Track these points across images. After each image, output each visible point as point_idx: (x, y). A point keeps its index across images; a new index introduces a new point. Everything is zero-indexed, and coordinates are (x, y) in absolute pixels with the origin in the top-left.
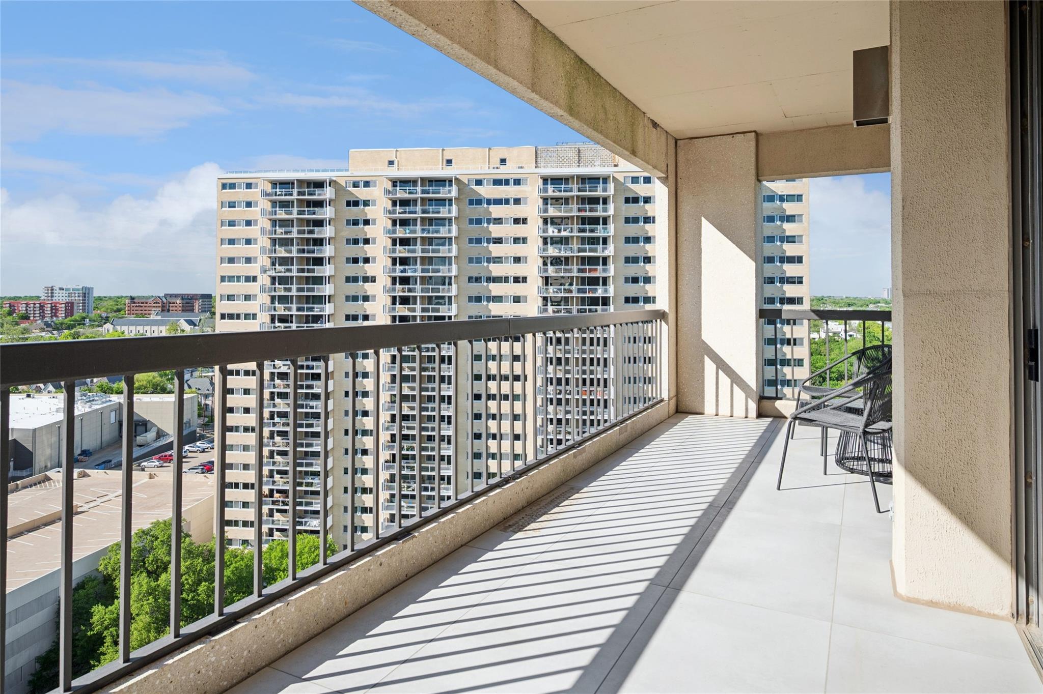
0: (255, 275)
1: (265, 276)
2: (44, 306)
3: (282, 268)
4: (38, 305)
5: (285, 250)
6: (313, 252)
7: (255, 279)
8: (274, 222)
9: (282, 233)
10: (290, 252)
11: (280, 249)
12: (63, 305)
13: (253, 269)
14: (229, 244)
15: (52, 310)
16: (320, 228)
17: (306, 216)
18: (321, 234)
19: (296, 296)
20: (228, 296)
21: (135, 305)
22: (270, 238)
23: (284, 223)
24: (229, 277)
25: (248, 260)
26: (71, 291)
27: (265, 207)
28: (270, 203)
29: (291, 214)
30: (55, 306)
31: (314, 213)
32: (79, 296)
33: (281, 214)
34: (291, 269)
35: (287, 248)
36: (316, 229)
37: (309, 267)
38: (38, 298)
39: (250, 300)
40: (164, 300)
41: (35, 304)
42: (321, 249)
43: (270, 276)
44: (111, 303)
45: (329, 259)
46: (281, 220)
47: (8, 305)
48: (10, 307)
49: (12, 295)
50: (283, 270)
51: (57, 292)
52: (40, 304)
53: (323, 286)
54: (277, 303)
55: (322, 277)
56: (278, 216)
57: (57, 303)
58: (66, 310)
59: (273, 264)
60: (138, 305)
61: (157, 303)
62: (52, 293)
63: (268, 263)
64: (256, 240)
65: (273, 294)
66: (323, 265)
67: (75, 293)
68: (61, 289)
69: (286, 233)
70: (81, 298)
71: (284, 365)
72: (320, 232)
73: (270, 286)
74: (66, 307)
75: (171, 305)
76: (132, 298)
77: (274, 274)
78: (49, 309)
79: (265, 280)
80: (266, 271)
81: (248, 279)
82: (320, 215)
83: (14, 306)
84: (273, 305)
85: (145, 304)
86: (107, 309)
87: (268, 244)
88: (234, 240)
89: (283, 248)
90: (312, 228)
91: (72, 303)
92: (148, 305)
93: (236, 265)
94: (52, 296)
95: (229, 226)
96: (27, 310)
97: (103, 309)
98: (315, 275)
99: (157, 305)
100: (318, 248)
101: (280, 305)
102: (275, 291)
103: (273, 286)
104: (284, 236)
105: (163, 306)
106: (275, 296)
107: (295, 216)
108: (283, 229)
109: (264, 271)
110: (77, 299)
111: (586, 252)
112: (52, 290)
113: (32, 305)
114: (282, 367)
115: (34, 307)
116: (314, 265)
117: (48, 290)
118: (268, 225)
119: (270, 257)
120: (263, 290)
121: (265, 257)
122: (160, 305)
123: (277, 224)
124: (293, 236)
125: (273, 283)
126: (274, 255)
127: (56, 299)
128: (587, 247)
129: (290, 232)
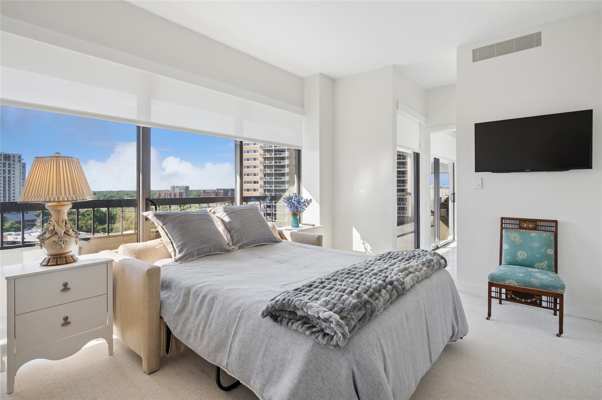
0: (257, 181)
1: (261, 181)
2: (171, 194)
3: (268, 178)
4: (169, 194)
5: (269, 170)
6: (281, 171)
7: (258, 182)
8: (265, 159)
9: (268, 163)
10: (271, 171)
11: (268, 170)
12: (178, 194)
13: (257, 178)
14: (247, 168)
15: (174, 196)
16: (284, 161)
17: (278, 156)
18: (284, 163)
19: (274, 189)
20: (247, 189)
21: (205, 193)
22: (263, 165)
23: (268, 159)
24: (247, 182)
25: (255, 175)
26: (181, 188)
27: (261, 153)
28: (263, 151)
29: (272, 155)
30: (175, 194)
31: (281, 155)
32: (184, 190)
33: (268, 155)
34: (272, 178)
35: (270, 169)
36: (282, 161)
37: (279, 177)
38: (168, 191)
39: (256, 191)
40: (216, 191)
41: (168, 193)
42: (284, 170)
43: (263, 181)
44: (196, 193)
45: (287, 174)
46: (267, 158)
47: (158, 194)
48: (159, 194)
49: (158, 190)
50: (269, 179)
51: (176, 188)
52: (170, 193)
53: (285, 185)
54: (266, 192)
55: (284, 181)
56: (267, 156)
57: (176, 193)
58: (179, 196)
59: (265, 176)
60: (206, 193)
61: (213, 192)
62: (174, 189)
63: (263, 176)
64: (258, 166)
65: (265, 188)
66: (285, 176)
67: (182, 189)
68: (177, 187)
69: (270, 163)
70: (185, 191)
71: (269, 218)
72: (283, 162)
73: (264, 185)
74: (179, 194)
75: (219, 193)
76: (204, 191)
77: (265, 180)
78: (173, 195)
79: (261, 183)
80: (262, 179)
81: (255, 182)
82: (283, 155)
83: (160, 194)
84: (265, 193)
85: (209, 193)
86: (195, 195)
87: (262, 168)
88: (249, 166)
89: (269, 169)
90: (280, 161)
91: (182, 193)
92: (211, 193)
93: (250, 177)
94: (174, 190)
95: (247, 160)
96: (165, 195)
97: (193, 195)
98: (282, 180)
99: (214, 193)
100: (283, 169)
101: (268, 193)
102: (266, 187)
103: (265, 185)
104: (269, 164)
105: (216, 194)
106: (266, 189)
107: (273, 156)
108: (269, 161)
109: (261, 179)
110: (183, 191)
111: (401, 168)
112: (174, 187)
113: (167, 194)
114: (269, 219)
115: (168, 195)
116: (281, 176)
117: (172, 188)
118: (262, 160)
119: (263, 173)
120: (261, 187)
121: (261, 173)
122: (215, 193)
123: (266, 160)
124: (272, 164)
125: (265, 184)
126: (265, 172)
127: (175, 191)
128: (402, 166)
129: (272, 163)
